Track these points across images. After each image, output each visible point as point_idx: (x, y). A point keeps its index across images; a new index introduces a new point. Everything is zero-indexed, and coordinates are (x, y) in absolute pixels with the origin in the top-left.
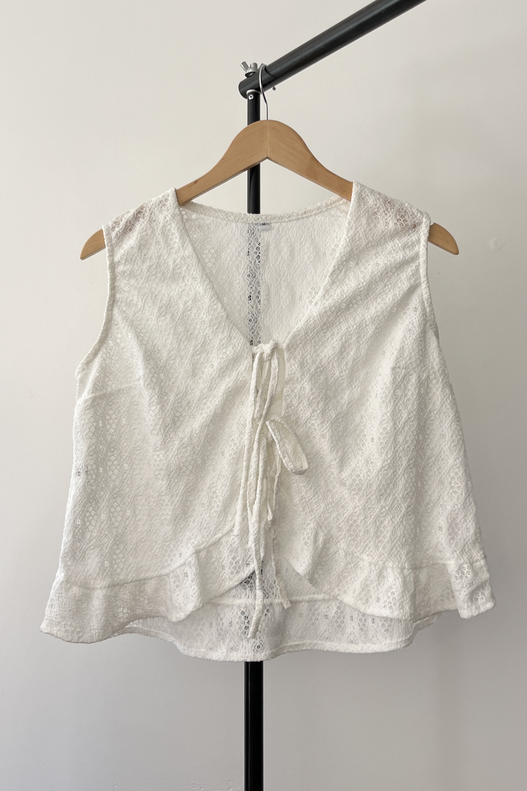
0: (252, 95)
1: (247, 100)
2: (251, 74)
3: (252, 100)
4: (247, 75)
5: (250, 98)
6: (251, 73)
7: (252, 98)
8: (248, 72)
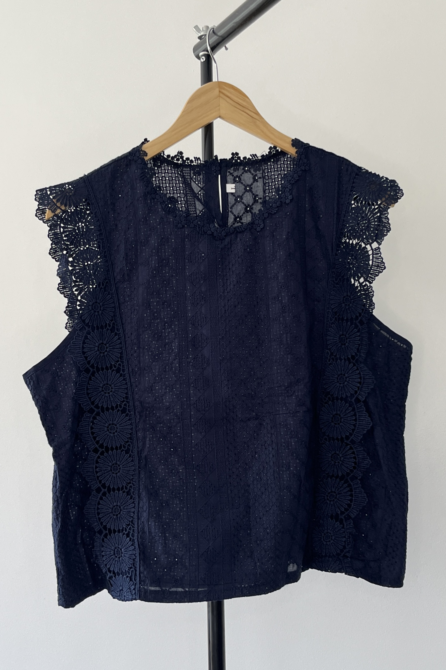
0: (203, 57)
1: (200, 61)
2: (203, 37)
3: (204, 62)
4: (200, 38)
5: (202, 60)
6: (202, 35)
7: (204, 60)
8: (200, 35)
